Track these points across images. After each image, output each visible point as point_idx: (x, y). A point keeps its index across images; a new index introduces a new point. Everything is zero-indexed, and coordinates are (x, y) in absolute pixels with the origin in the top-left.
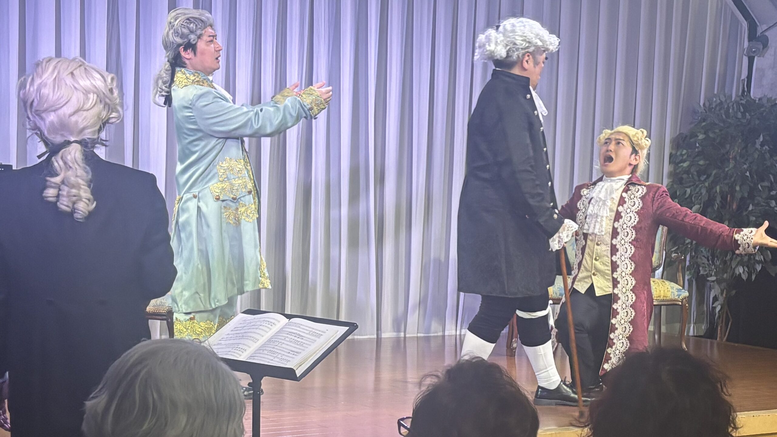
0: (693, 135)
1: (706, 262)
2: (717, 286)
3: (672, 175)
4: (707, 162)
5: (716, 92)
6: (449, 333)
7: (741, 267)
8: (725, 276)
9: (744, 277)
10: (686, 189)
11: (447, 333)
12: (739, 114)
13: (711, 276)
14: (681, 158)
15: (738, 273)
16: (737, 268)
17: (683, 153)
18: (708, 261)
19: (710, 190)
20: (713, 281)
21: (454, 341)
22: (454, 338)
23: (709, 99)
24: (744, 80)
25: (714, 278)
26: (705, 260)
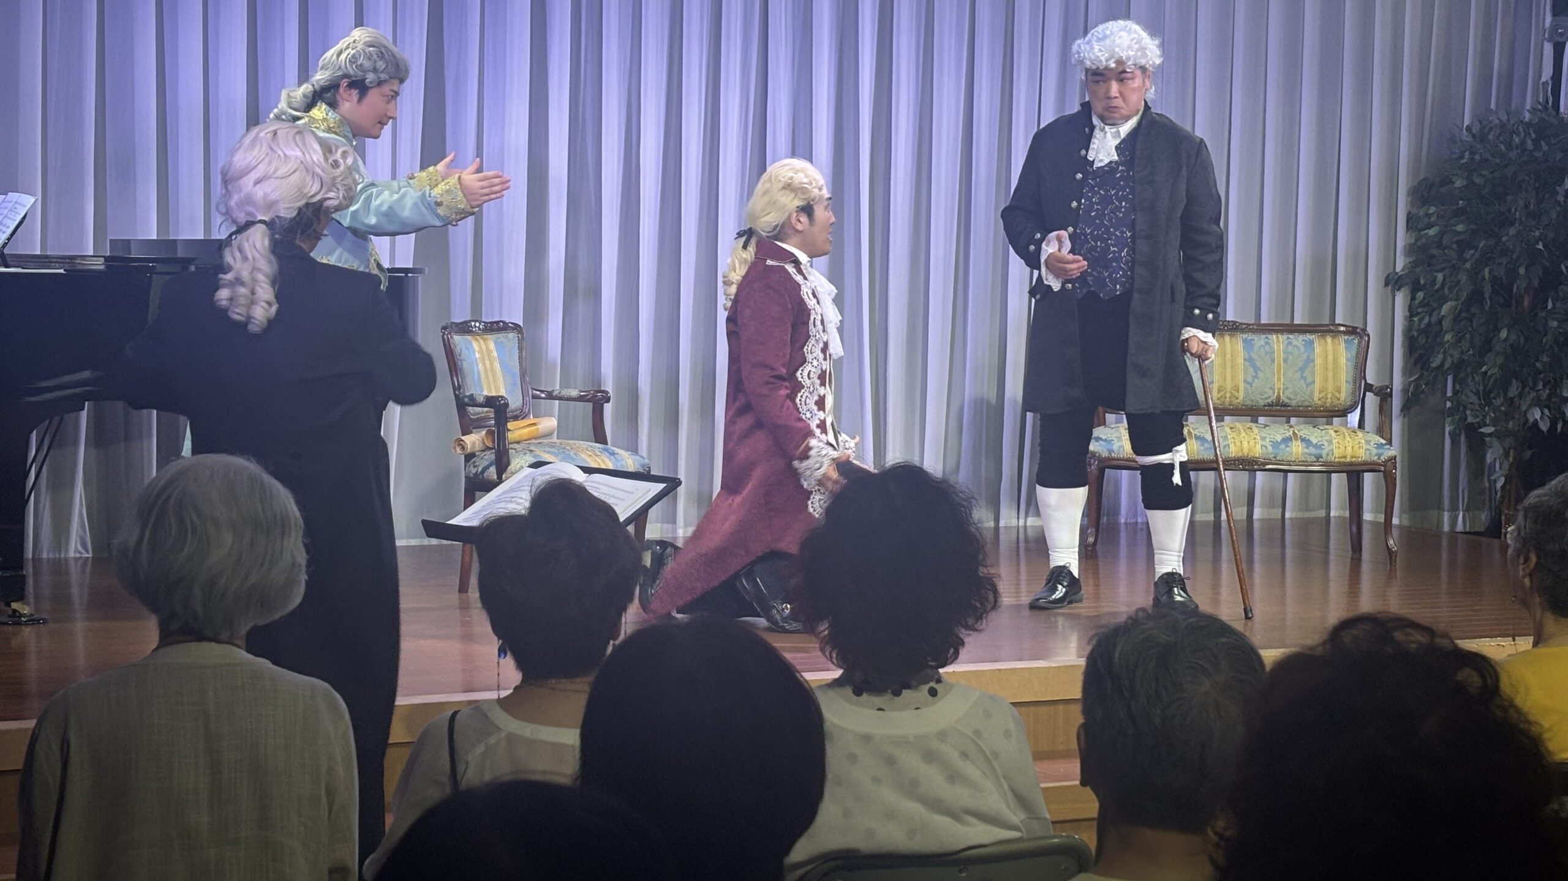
0: (1447, 181)
1: (1477, 402)
2: (1496, 443)
3: (1410, 250)
4: (1473, 227)
5: (1493, 106)
6: (1006, 523)
7: (1538, 409)
8: (1511, 425)
9: (1544, 426)
10: (1435, 274)
11: (1002, 524)
12: (1529, 142)
13: (1486, 425)
14: (1426, 220)
15: (1531, 420)
16: (1531, 412)
17: (1431, 212)
18: (1480, 399)
19: (1475, 274)
20: (1490, 435)
21: (1014, 536)
22: (1014, 532)
23: (1481, 118)
24: (1545, 84)
25: (1489, 430)
26: (1474, 399)
